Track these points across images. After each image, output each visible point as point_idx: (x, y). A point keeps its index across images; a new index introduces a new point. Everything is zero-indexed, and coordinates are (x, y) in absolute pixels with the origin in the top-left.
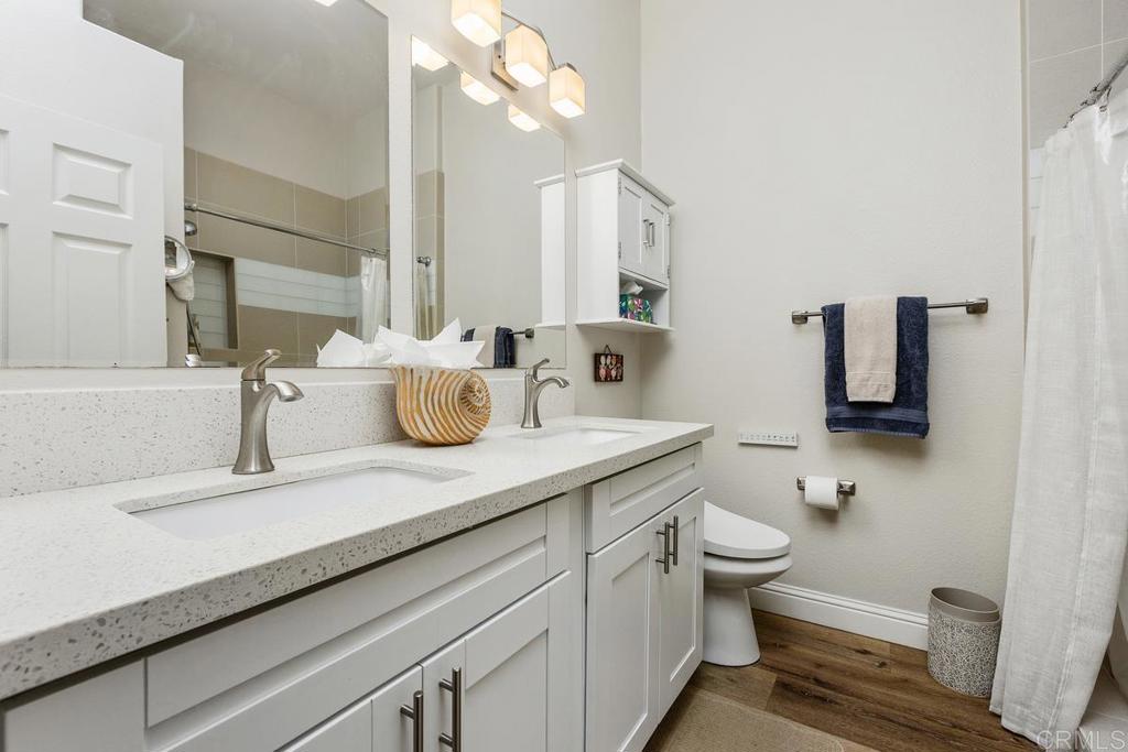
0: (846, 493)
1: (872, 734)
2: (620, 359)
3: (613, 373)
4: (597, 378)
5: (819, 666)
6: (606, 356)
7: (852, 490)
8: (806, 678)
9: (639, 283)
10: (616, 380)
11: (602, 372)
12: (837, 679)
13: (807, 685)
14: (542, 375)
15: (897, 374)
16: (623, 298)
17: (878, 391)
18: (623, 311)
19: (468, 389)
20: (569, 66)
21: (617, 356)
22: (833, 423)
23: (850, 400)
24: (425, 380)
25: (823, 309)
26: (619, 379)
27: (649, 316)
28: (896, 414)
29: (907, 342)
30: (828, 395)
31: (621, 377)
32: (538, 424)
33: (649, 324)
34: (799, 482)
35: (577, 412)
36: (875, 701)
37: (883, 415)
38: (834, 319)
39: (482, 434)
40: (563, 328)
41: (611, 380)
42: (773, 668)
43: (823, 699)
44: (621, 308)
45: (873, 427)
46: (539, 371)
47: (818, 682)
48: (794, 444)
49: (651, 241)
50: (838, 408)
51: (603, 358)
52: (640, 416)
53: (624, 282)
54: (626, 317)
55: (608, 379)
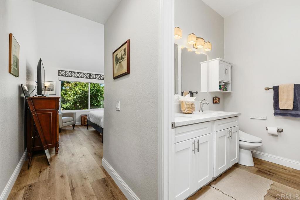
0: (280, 131)
1: (281, 182)
2: (219, 99)
3: (217, 102)
4: (214, 103)
5: (270, 169)
6: (216, 98)
7: (282, 131)
8: (266, 171)
9: (223, 82)
10: (218, 103)
11: (215, 102)
12: (274, 172)
13: (266, 172)
14: (203, 102)
15: (294, 103)
16: (220, 86)
17: (288, 107)
18: (220, 89)
19: (192, 105)
20: (208, 42)
21: (218, 98)
22: (276, 114)
23: (280, 109)
24: (186, 103)
25: (273, 87)
26: (219, 103)
27: (226, 89)
28: (294, 112)
29: (297, 95)
30: (274, 107)
31: (219, 102)
32: (202, 111)
33: (226, 91)
34: (267, 128)
35: (209, 110)
36: (284, 177)
37: (290, 112)
38: (276, 89)
39: (194, 112)
40: (207, 92)
41: (217, 103)
42: (257, 168)
43: (270, 175)
44: (219, 88)
45: (287, 115)
46: (203, 101)
47: (269, 171)
48: (266, 119)
49: (226, 73)
50: (277, 111)
51: (215, 98)
52: (224, 111)
53: (220, 82)
54: (220, 90)
55: (216, 103)
